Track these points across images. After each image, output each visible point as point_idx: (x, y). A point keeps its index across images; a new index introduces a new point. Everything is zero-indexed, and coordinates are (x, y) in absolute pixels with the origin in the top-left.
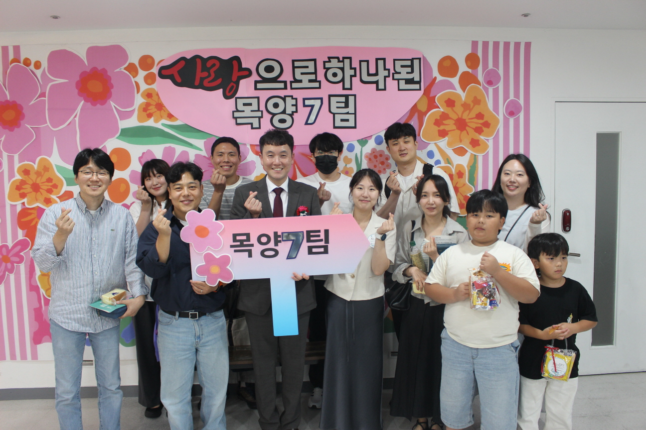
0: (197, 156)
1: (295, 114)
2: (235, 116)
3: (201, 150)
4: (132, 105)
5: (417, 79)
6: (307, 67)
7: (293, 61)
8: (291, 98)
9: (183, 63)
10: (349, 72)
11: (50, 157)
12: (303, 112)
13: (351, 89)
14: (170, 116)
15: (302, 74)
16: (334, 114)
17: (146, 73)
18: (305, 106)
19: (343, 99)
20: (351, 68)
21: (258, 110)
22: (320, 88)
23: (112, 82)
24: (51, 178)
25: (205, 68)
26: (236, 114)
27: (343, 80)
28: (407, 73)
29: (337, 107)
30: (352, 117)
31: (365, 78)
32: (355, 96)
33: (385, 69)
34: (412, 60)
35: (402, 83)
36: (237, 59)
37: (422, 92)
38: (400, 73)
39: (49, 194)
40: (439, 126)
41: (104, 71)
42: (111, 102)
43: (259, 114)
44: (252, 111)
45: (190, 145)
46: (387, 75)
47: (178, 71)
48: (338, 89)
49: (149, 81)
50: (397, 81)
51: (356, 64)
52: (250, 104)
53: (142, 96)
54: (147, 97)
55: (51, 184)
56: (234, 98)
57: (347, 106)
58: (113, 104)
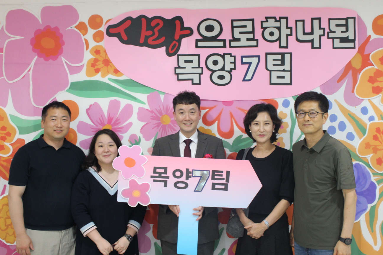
0: (140, 109)
1: (233, 71)
2: (176, 72)
3: (144, 103)
4: (82, 60)
5: (351, 37)
6: (245, 26)
7: (232, 21)
8: (230, 56)
9: (129, 23)
10: (285, 31)
11: (5, 107)
12: (241, 69)
13: (287, 47)
14: (116, 71)
15: (241, 33)
16: (270, 71)
17: (95, 31)
18: (243, 63)
19: (279, 57)
20: (287, 28)
21: (199, 67)
22: (257, 46)
23: (64, 39)
24: (5, 126)
25: (149, 27)
26: (178, 71)
27: (279, 39)
28: (342, 32)
29: (274, 65)
30: (287, 75)
31: (301, 37)
32: (291, 54)
33: (320, 28)
34: (347, 19)
35: (337, 41)
36: (179, 19)
37: (357, 49)
38: (334, 32)
39: (3, 141)
40: (373, 83)
41: (57, 29)
42: (62, 58)
43: (199, 71)
44: (193, 68)
45: (135, 99)
46: (322, 34)
47: (125, 30)
48: (274, 47)
49: (98, 39)
50: (331, 40)
51: (292, 24)
52: (191, 61)
53: (91, 52)
54: (95, 54)
55: (5, 132)
56: (177, 55)
57: (283, 64)
58: (64, 60)
